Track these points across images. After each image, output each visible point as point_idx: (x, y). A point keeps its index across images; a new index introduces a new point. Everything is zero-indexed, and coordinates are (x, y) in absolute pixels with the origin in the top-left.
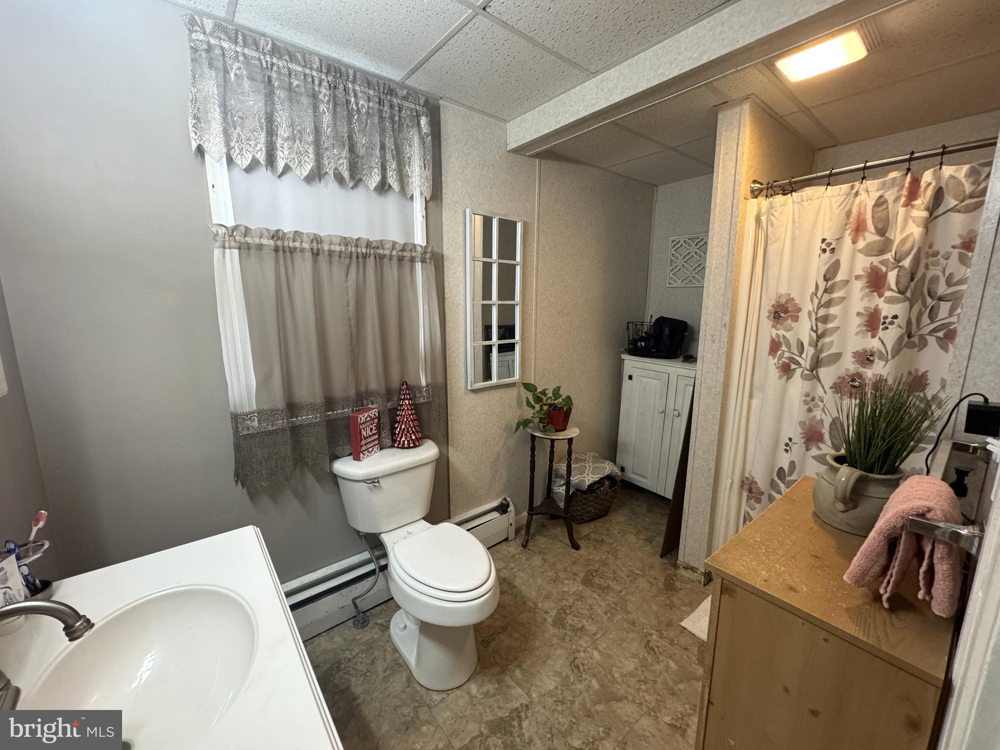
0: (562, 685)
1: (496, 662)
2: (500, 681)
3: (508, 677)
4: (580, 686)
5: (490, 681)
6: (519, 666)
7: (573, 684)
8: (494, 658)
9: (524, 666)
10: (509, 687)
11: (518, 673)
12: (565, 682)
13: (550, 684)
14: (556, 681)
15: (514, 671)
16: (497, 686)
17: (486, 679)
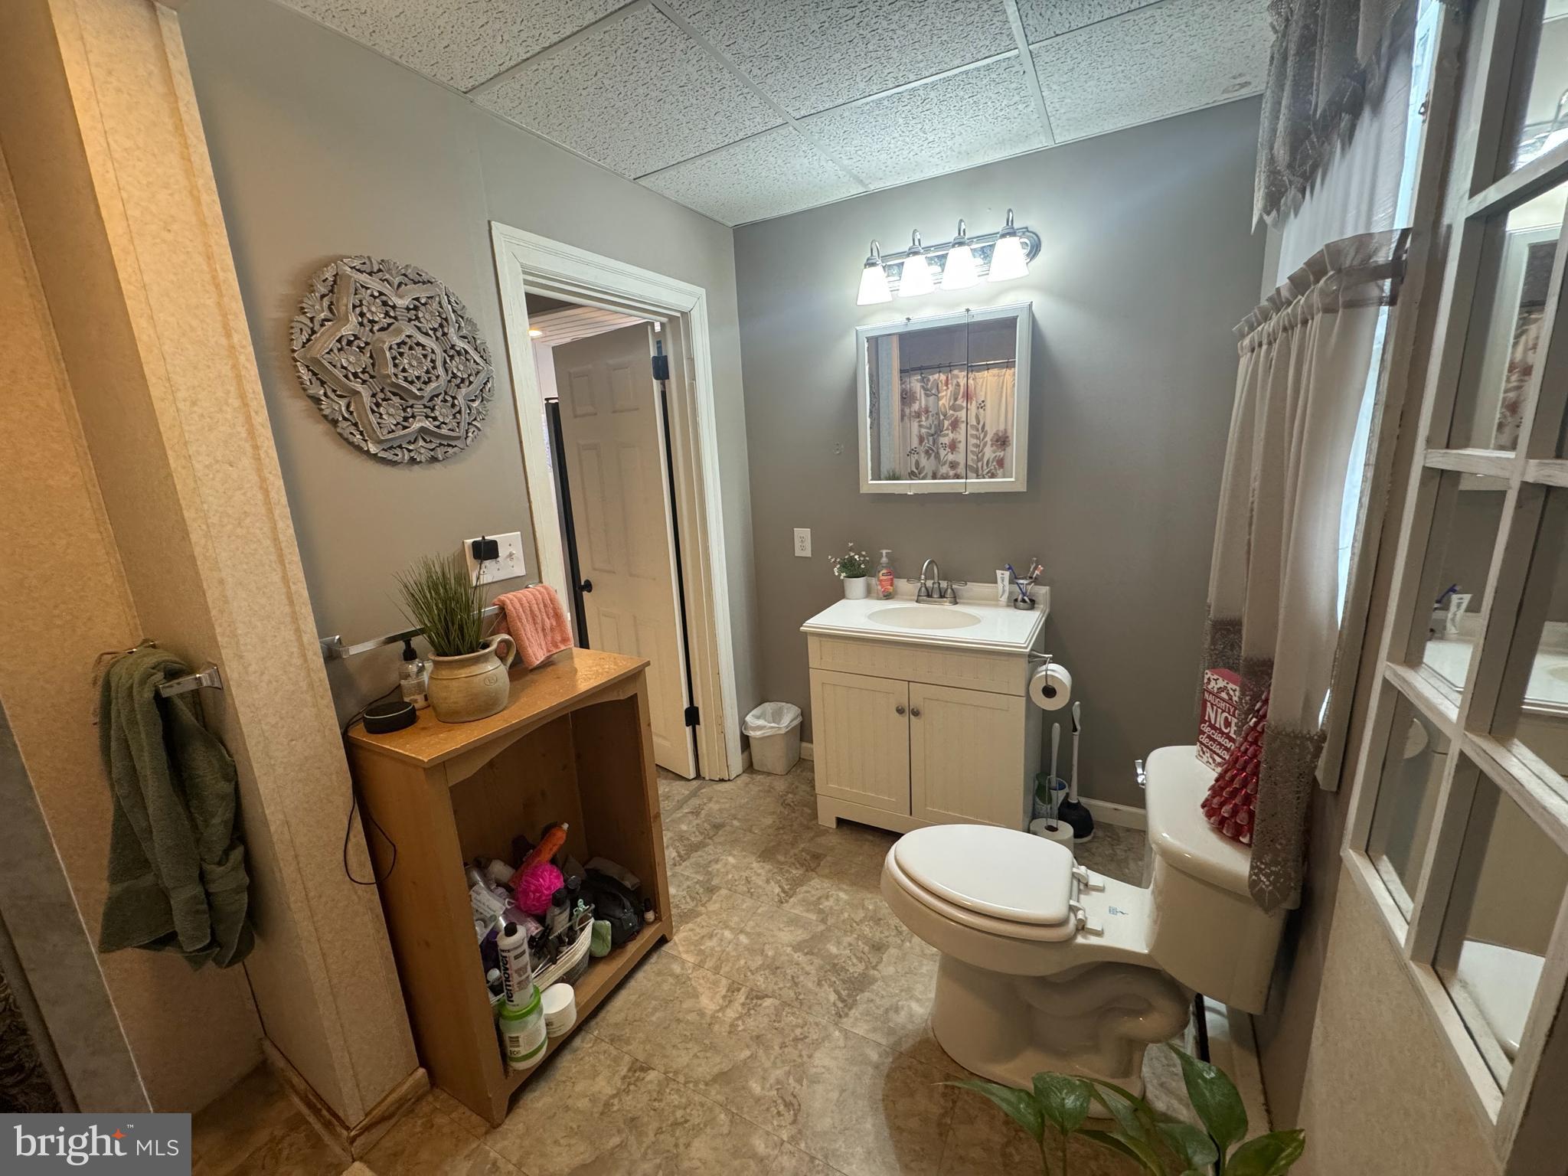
0: (802, 1064)
1: (914, 1058)
2: (891, 1032)
3: (884, 1042)
4: (779, 1073)
5: (903, 1028)
6: (877, 1067)
7: (789, 1073)
8: (921, 1063)
9: (870, 1070)
10: (875, 1030)
11: (874, 1056)
12: (799, 1070)
13: (822, 1060)
14: (814, 1066)
15: (880, 1056)
16: (891, 1025)
17: (910, 1027)
